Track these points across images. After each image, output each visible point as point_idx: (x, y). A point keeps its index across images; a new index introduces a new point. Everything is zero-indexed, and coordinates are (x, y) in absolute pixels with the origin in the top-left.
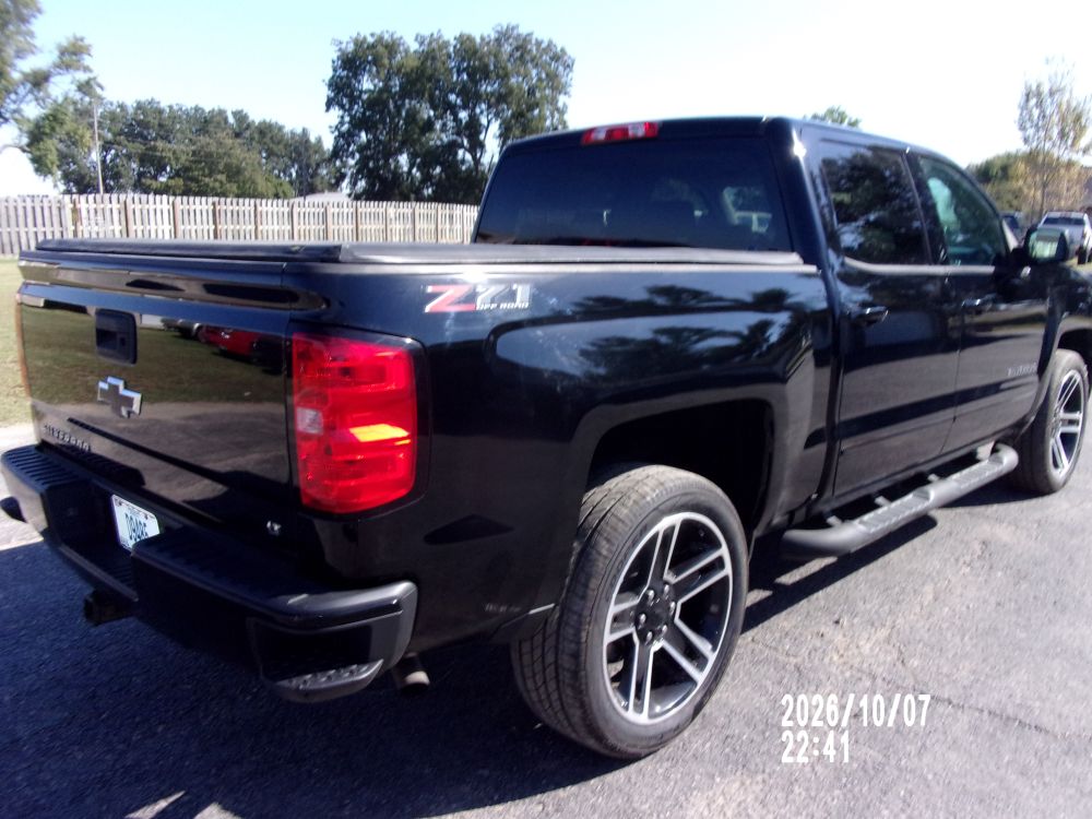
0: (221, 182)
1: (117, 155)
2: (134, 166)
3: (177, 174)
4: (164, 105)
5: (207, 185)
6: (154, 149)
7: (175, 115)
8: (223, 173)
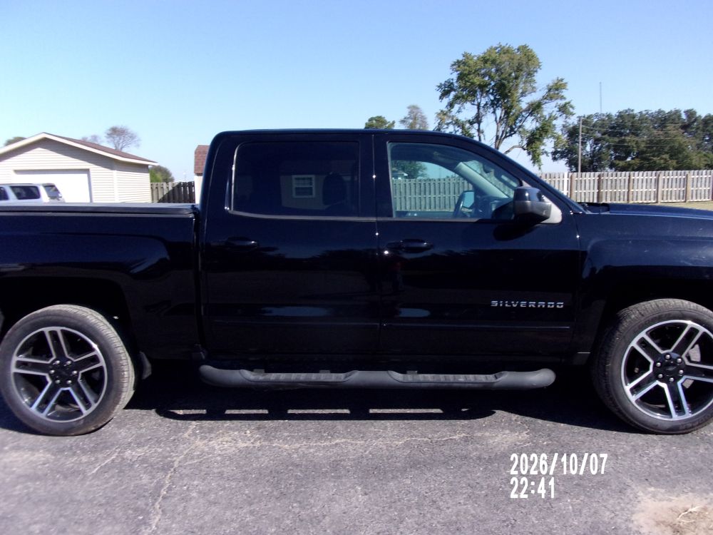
0: (665, 159)
1: (601, 147)
2: (612, 152)
3: (637, 157)
4: (636, 112)
5: (655, 162)
6: (623, 141)
7: (644, 118)
8: (667, 153)
